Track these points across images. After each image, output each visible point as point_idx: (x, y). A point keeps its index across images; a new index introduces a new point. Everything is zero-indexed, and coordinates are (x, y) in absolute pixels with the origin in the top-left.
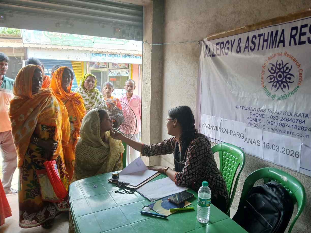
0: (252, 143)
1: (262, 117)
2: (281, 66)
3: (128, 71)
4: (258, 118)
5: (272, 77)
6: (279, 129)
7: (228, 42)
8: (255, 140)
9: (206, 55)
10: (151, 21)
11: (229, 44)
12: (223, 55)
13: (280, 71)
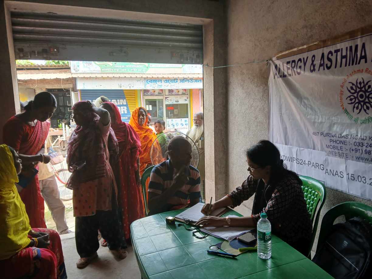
0: (334, 175)
1: (344, 144)
2: (362, 85)
3: (187, 98)
4: (339, 145)
5: (352, 97)
6: (365, 157)
7: (300, 60)
8: (337, 171)
9: (276, 76)
10: (212, 41)
11: (301, 62)
12: (295, 75)
13: (361, 91)
